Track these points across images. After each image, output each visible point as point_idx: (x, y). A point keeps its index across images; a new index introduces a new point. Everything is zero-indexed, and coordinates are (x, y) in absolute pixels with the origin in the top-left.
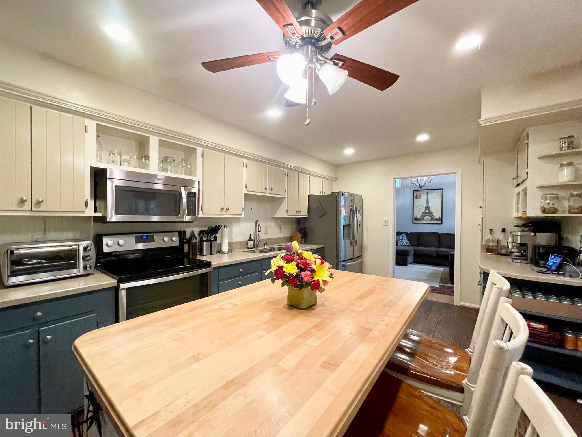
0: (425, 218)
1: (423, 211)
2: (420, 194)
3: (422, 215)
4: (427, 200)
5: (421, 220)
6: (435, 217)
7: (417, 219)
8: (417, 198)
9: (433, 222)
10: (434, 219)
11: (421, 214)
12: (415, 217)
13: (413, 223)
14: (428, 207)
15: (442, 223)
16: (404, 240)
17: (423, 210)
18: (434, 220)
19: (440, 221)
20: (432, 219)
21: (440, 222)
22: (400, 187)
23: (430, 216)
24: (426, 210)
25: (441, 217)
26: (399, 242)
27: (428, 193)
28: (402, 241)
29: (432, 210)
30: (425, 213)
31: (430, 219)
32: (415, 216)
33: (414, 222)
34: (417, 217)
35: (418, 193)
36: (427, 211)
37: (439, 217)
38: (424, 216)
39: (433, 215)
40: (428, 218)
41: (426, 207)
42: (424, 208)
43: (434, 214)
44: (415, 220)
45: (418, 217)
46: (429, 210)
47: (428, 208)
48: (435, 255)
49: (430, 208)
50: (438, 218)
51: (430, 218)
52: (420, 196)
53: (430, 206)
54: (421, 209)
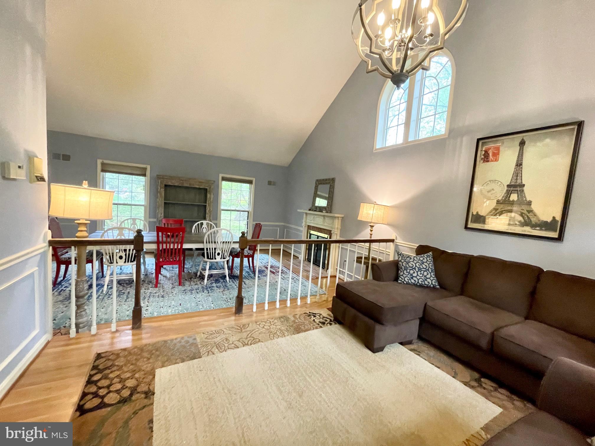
0: (503, 217)
1: (500, 199)
2: (498, 149)
3: (495, 209)
4: (517, 165)
5: (490, 222)
6: (538, 218)
7: (480, 219)
8: (486, 158)
9: (527, 230)
11: (493, 204)
12: (475, 213)
13: (466, 228)
14: (515, 186)
15: (560, 239)
16: (420, 269)
17: (500, 193)
18: (534, 226)
19: (556, 231)
20: (527, 223)
21: (555, 235)
22: (447, 134)
23: (522, 214)
24: (509, 193)
25: (559, 218)
26: (402, 273)
27: (522, 144)
28: (412, 272)
29: (531, 195)
30: (504, 202)
31: (520, 222)
32: (474, 210)
33: (470, 225)
34: (479, 213)
35: (492, 145)
36: (514, 197)
37: (554, 218)
38: (501, 212)
39: (531, 211)
40: (512, 219)
41: (508, 186)
42: (506, 188)
43: (534, 207)
44: (473, 221)
45: (483, 213)
46: (521, 193)
47: (519, 189)
48: (484, 343)
49: (525, 188)
50: (549, 220)
51: (519, 218)
52: (496, 155)
53: (524, 183)
54: (493, 192)
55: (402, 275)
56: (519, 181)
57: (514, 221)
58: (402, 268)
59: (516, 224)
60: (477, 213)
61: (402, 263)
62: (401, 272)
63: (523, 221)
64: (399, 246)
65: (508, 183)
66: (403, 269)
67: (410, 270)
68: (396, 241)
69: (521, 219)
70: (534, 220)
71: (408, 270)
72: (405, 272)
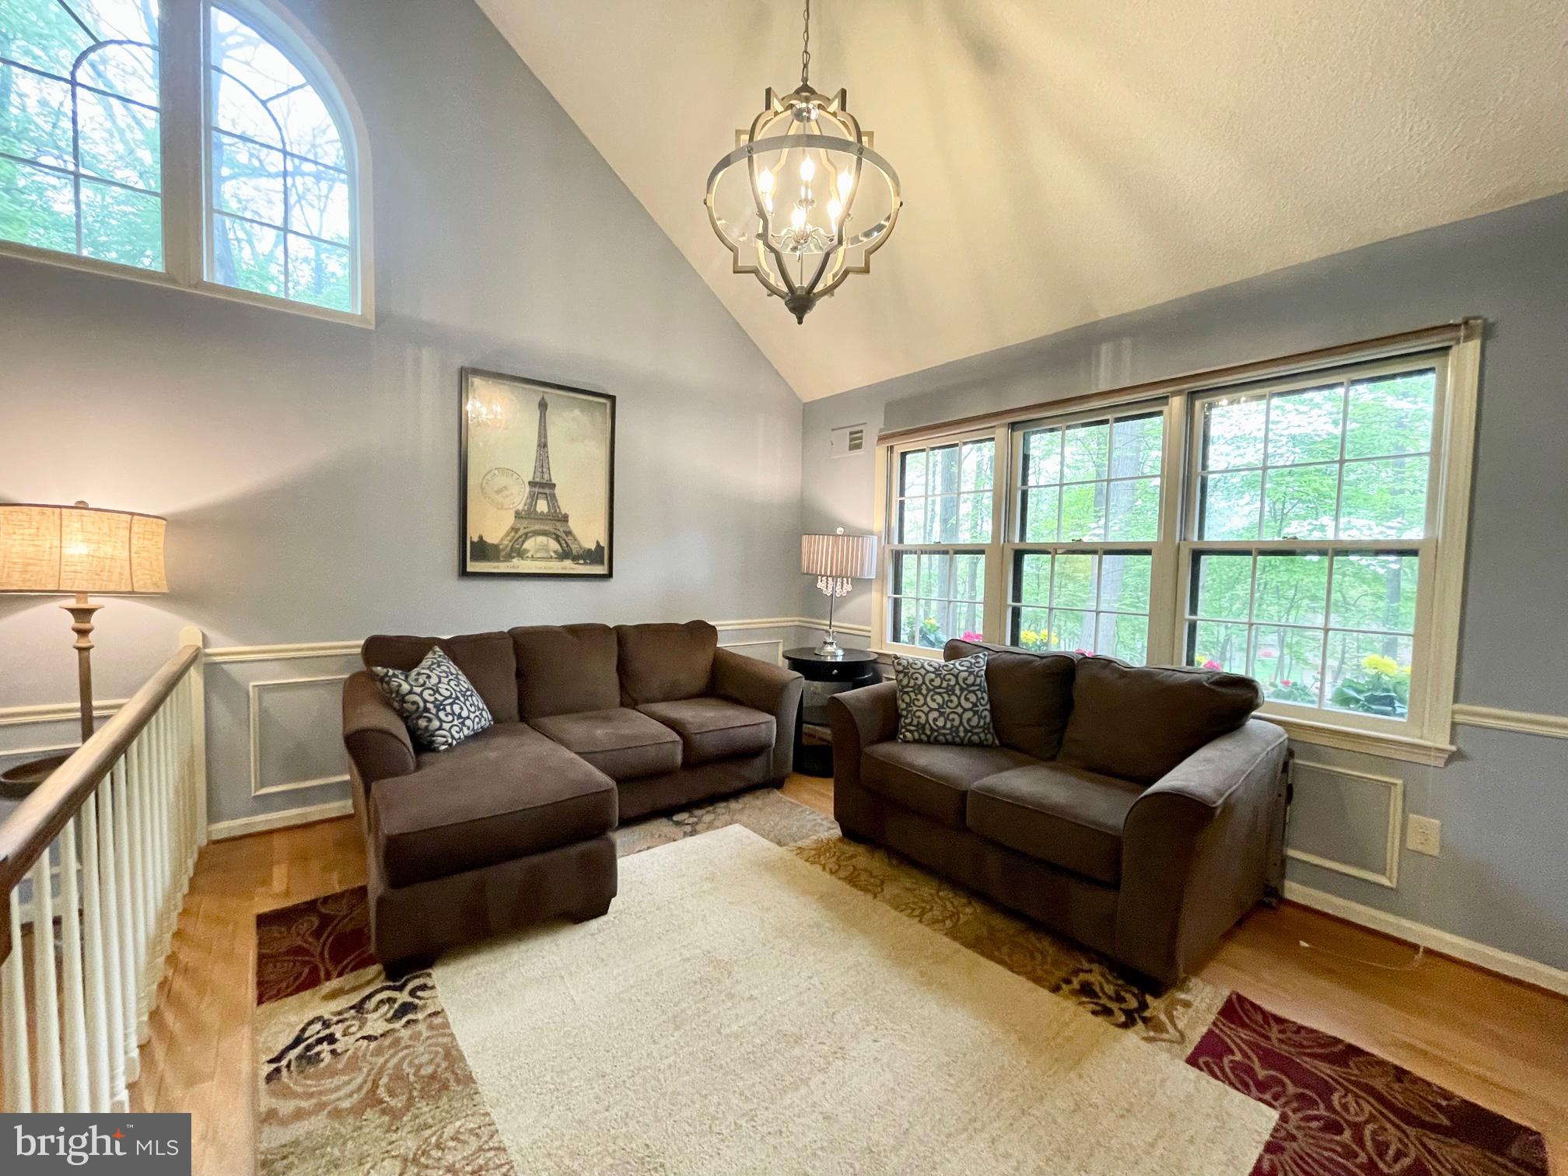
0: (529, 544)
1: (520, 508)
3: (515, 530)
4: (539, 445)
5: (509, 557)
6: (579, 544)
7: (483, 550)
9: (568, 566)
10: (575, 552)
11: (509, 520)
12: (476, 539)
13: (464, 573)
14: (544, 485)
15: (610, 575)
17: (519, 497)
18: (575, 559)
19: (602, 563)
20: (565, 555)
21: (604, 570)
22: (372, 322)
23: (557, 539)
24: (533, 498)
25: (604, 543)
26: (436, 724)
27: (543, 406)
28: (456, 708)
29: (566, 504)
30: (526, 515)
31: (556, 552)
32: (473, 535)
33: (472, 566)
34: (484, 538)
36: (542, 506)
37: (598, 542)
38: (526, 536)
39: (569, 533)
40: (546, 548)
41: (531, 483)
42: (528, 489)
43: (573, 524)
44: (474, 558)
45: (491, 538)
46: (552, 499)
47: (547, 491)
49: (557, 491)
50: (594, 546)
51: (554, 545)
53: (553, 482)
54: (506, 493)
55: (440, 728)
56: (546, 476)
57: (547, 551)
58: (427, 710)
59: (551, 558)
60: (481, 537)
61: (421, 695)
62: (430, 720)
63: (560, 550)
64: (224, 666)
65: (531, 479)
66: (434, 711)
67: (451, 704)
68: (208, 651)
69: (557, 547)
70: (575, 548)
71: (448, 708)
72: (442, 714)
